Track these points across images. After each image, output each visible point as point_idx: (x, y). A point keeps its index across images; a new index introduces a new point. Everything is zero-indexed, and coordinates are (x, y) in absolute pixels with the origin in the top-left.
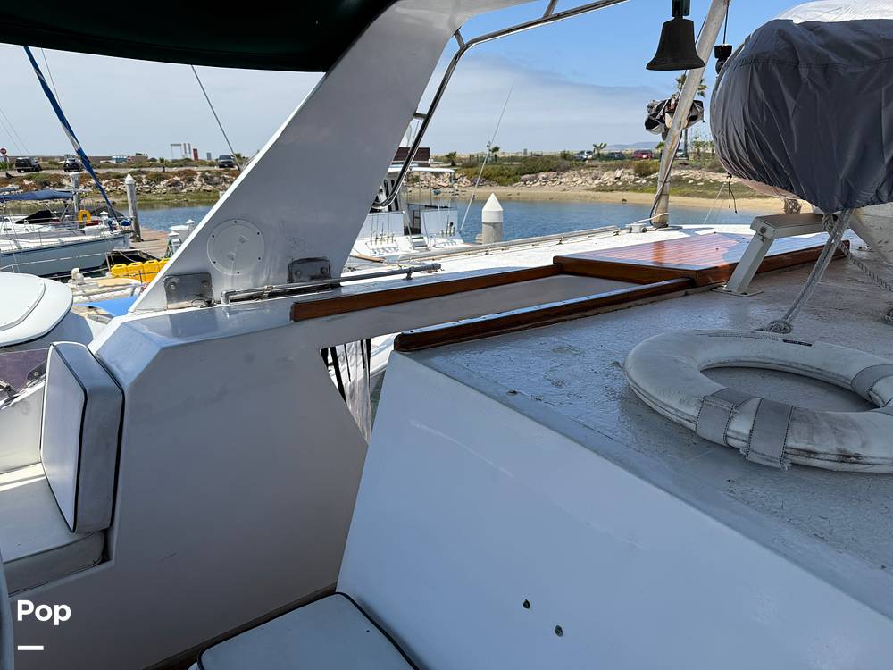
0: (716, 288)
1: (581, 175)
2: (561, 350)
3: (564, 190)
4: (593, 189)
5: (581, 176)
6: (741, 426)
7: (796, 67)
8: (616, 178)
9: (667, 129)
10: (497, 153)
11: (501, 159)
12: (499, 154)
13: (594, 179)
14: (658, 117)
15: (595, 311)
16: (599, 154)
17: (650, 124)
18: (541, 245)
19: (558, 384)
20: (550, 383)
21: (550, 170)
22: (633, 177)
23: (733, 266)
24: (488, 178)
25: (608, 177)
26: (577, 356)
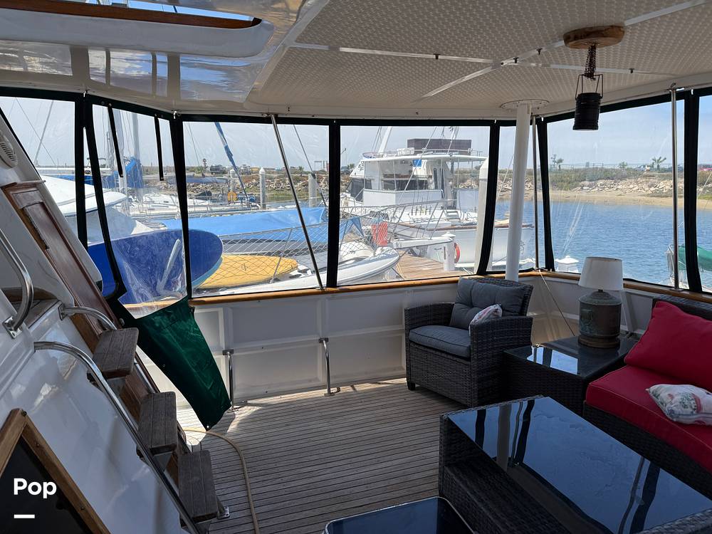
1: (637, 182)
3: (620, 195)
4: (648, 195)
12: (562, 166)
13: (650, 187)
16: (658, 167)
21: (608, 178)
25: (664, 185)
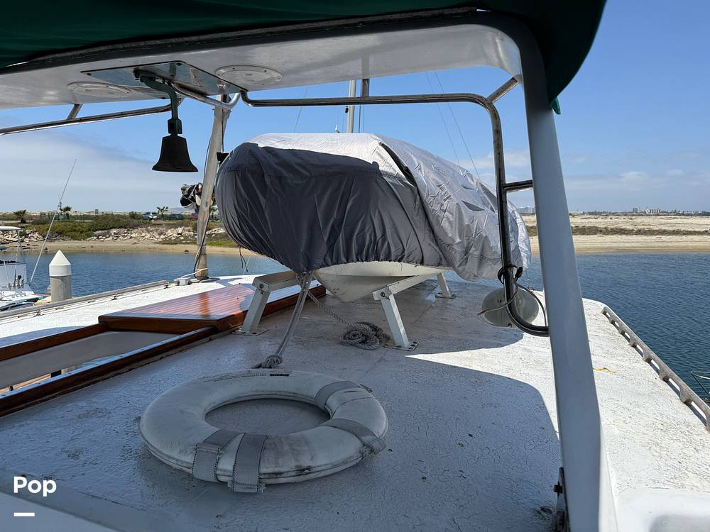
0: (234, 331)
2: (87, 415)
3: (135, 243)
4: (160, 243)
5: (149, 232)
6: (226, 464)
7: (263, 176)
8: (178, 234)
9: (198, 207)
10: (69, 212)
11: (74, 217)
12: (70, 213)
13: (160, 234)
14: (190, 197)
15: (128, 368)
16: (163, 215)
17: (185, 202)
18: (97, 301)
19: (75, 456)
20: (65, 455)
21: (121, 227)
22: (192, 233)
23: (245, 312)
24: (60, 234)
25: (172, 233)
26: (102, 419)
